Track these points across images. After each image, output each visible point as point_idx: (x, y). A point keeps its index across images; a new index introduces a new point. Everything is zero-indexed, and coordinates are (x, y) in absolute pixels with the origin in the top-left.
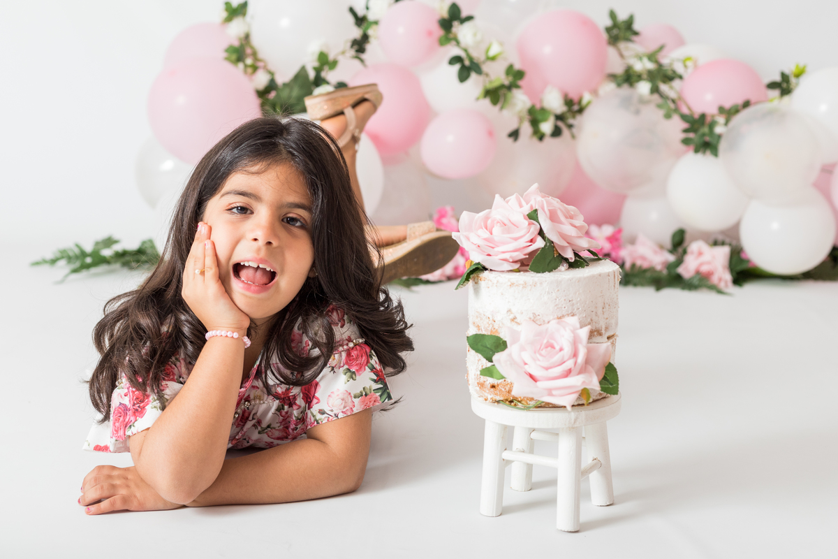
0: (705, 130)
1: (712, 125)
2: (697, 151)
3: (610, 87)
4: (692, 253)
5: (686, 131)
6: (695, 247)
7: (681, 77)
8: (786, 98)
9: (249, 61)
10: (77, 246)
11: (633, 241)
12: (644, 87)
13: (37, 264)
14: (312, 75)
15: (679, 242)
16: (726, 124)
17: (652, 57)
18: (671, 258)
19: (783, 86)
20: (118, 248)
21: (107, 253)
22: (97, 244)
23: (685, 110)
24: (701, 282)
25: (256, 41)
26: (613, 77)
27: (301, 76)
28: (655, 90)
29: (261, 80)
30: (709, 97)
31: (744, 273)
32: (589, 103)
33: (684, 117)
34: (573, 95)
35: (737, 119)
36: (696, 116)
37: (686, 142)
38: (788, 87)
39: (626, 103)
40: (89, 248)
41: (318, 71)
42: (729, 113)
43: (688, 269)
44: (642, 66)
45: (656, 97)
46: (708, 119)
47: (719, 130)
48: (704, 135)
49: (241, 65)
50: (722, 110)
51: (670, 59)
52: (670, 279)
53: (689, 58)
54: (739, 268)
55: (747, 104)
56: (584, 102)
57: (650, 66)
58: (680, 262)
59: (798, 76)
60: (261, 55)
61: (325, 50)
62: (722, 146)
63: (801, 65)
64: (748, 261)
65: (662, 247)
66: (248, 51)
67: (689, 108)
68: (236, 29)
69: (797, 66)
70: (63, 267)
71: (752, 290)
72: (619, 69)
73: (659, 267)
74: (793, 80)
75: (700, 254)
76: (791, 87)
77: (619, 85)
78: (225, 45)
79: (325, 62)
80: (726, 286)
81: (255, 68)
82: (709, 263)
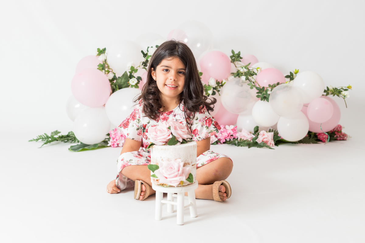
0: (264, 92)
1: (267, 91)
2: (262, 100)
3: (232, 77)
4: (261, 135)
5: (257, 93)
6: (261, 132)
7: (256, 74)
8: (292, 81)
9: (106, 69)
10: (45, 134)
11: (241, 131)
12: (243, 78)
13: (31, 141)
14: (129, 74)
15: (257, 131)
16: (271, 91)
17: (246, 67)
18: (254, 136)
19: (291, 77)
20: (60, 135)
21: (56, 136)
22: (52, 133)
23: (257, 86)
24: (264, 145)
25: (109, 62)
26: (233, 74)
27: (125, 75)
28: (247, 79)
29: (111, 76)
30: (265, 81)
31: (279, 141)
32: (225, 83)
33: (257, 88)
34: (220, 80)
35: (275, 89)
36: (261, 88)
37: (258, 96)
38: (293, 77)
39: (238, 83)
40: (49, 135)
41: (131, 73)
42: (272, 87)
43: (259, 140)
44: (243, 70)
45: (248, 81)
46: (265, 89)
47: (269, 92)
48: (264, 94)
49: (104, 71)
50: (270, 86)
51: (252, 68)
52: (254, 144)
53: (259, 68)
54: (277, 140)
55: (278, 84)
56: (223, 83)
57: (246, 70)
58: (257, 138)
59: (296, 73)
60: (110, 67)
61: (133, 66)
62: (270, 98)
63: (297, 70)
64: (280, 137)
65: (250, 133)
66: (106, 66)
67: (259, 85)
68: (102, 58)
69: (296, 70)
70: (41, 142)
71: (281, 147)
72: (235, 71)
73: (249, 140)
74: (294, 75)
75: (264, 135)
76: (294, 78)
77: (235, 77)
78: (98, 64)
79: (133, 70)
80: (273, 146)
81: (109, 72)
82: (266, 138)
